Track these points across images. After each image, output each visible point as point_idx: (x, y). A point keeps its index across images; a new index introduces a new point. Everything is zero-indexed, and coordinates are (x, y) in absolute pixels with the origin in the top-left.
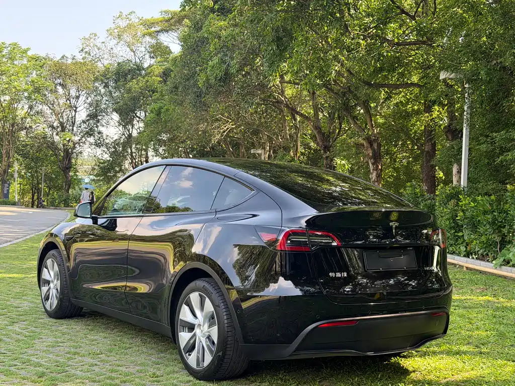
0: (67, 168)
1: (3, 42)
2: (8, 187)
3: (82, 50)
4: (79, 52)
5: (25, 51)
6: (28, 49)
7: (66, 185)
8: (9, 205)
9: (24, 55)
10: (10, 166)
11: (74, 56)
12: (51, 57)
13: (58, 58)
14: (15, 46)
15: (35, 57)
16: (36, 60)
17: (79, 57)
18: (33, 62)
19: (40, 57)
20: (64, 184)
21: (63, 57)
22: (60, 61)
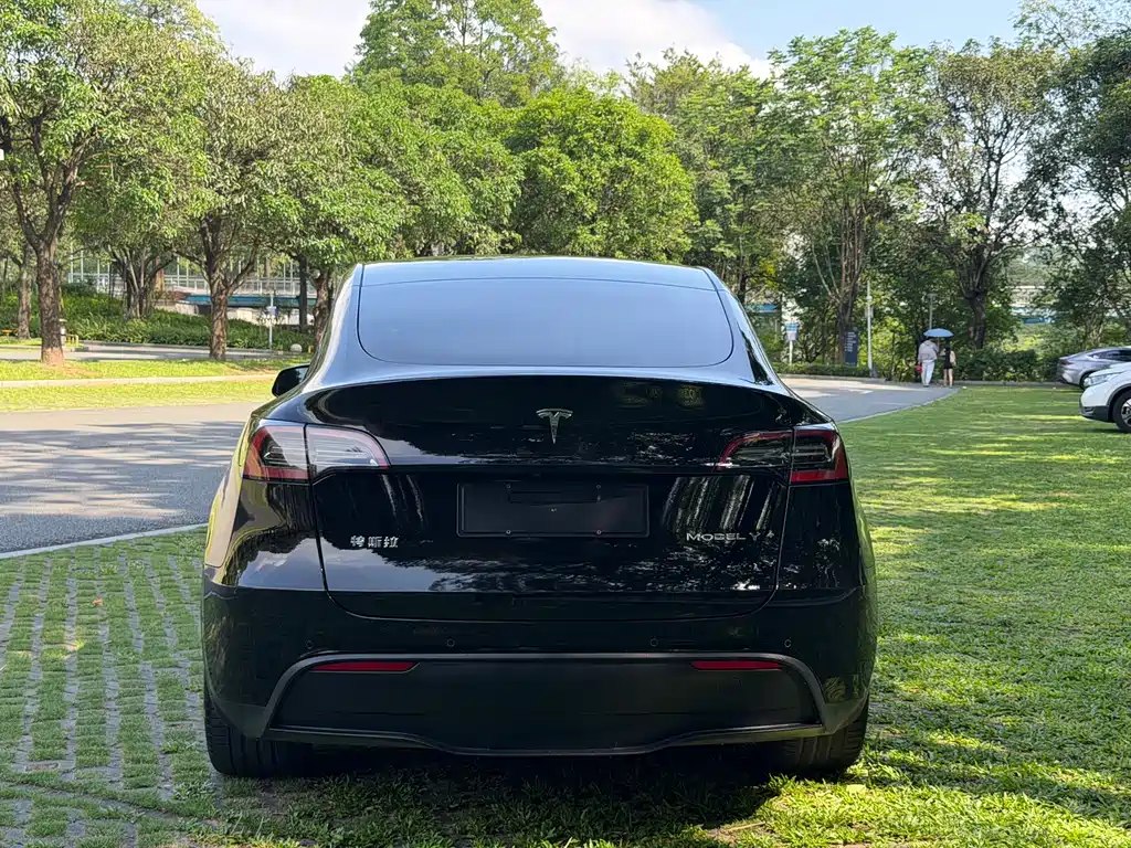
0: (977, 294)
1: (843, 28)
2: (854, 339)
3: (1022, 22)
4: (1015, 26)
5: (886, 43)
6: (892, 37)
7: (975, 332)
8: (854, 376)
9: (884, 52)
10: (857, 293)
11: (998, 39)
12: (942, 47)
13: (956, 47)
14: (865, 35)
15: (907, 53)
16: (911, 59)
17: (1011, 39)
18: (904, 64)
19: (918, 50)
20: (971, 329)
21: (968, 44)
22: (962, 55)
